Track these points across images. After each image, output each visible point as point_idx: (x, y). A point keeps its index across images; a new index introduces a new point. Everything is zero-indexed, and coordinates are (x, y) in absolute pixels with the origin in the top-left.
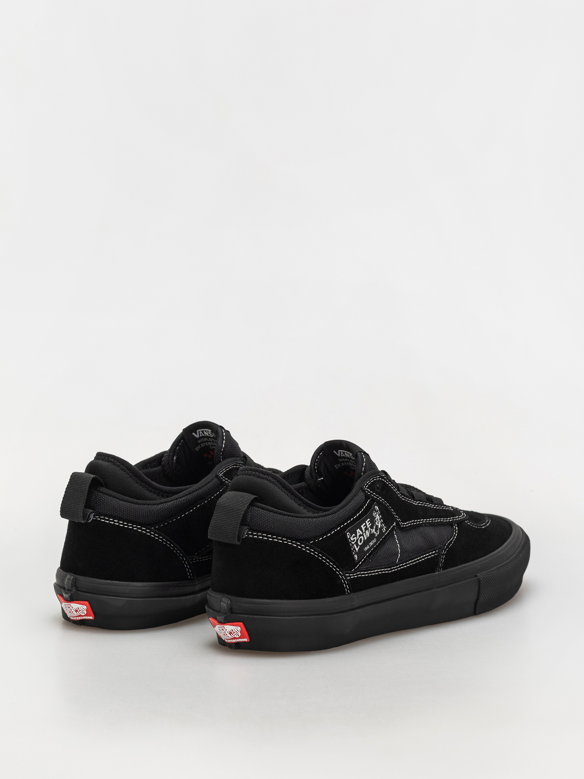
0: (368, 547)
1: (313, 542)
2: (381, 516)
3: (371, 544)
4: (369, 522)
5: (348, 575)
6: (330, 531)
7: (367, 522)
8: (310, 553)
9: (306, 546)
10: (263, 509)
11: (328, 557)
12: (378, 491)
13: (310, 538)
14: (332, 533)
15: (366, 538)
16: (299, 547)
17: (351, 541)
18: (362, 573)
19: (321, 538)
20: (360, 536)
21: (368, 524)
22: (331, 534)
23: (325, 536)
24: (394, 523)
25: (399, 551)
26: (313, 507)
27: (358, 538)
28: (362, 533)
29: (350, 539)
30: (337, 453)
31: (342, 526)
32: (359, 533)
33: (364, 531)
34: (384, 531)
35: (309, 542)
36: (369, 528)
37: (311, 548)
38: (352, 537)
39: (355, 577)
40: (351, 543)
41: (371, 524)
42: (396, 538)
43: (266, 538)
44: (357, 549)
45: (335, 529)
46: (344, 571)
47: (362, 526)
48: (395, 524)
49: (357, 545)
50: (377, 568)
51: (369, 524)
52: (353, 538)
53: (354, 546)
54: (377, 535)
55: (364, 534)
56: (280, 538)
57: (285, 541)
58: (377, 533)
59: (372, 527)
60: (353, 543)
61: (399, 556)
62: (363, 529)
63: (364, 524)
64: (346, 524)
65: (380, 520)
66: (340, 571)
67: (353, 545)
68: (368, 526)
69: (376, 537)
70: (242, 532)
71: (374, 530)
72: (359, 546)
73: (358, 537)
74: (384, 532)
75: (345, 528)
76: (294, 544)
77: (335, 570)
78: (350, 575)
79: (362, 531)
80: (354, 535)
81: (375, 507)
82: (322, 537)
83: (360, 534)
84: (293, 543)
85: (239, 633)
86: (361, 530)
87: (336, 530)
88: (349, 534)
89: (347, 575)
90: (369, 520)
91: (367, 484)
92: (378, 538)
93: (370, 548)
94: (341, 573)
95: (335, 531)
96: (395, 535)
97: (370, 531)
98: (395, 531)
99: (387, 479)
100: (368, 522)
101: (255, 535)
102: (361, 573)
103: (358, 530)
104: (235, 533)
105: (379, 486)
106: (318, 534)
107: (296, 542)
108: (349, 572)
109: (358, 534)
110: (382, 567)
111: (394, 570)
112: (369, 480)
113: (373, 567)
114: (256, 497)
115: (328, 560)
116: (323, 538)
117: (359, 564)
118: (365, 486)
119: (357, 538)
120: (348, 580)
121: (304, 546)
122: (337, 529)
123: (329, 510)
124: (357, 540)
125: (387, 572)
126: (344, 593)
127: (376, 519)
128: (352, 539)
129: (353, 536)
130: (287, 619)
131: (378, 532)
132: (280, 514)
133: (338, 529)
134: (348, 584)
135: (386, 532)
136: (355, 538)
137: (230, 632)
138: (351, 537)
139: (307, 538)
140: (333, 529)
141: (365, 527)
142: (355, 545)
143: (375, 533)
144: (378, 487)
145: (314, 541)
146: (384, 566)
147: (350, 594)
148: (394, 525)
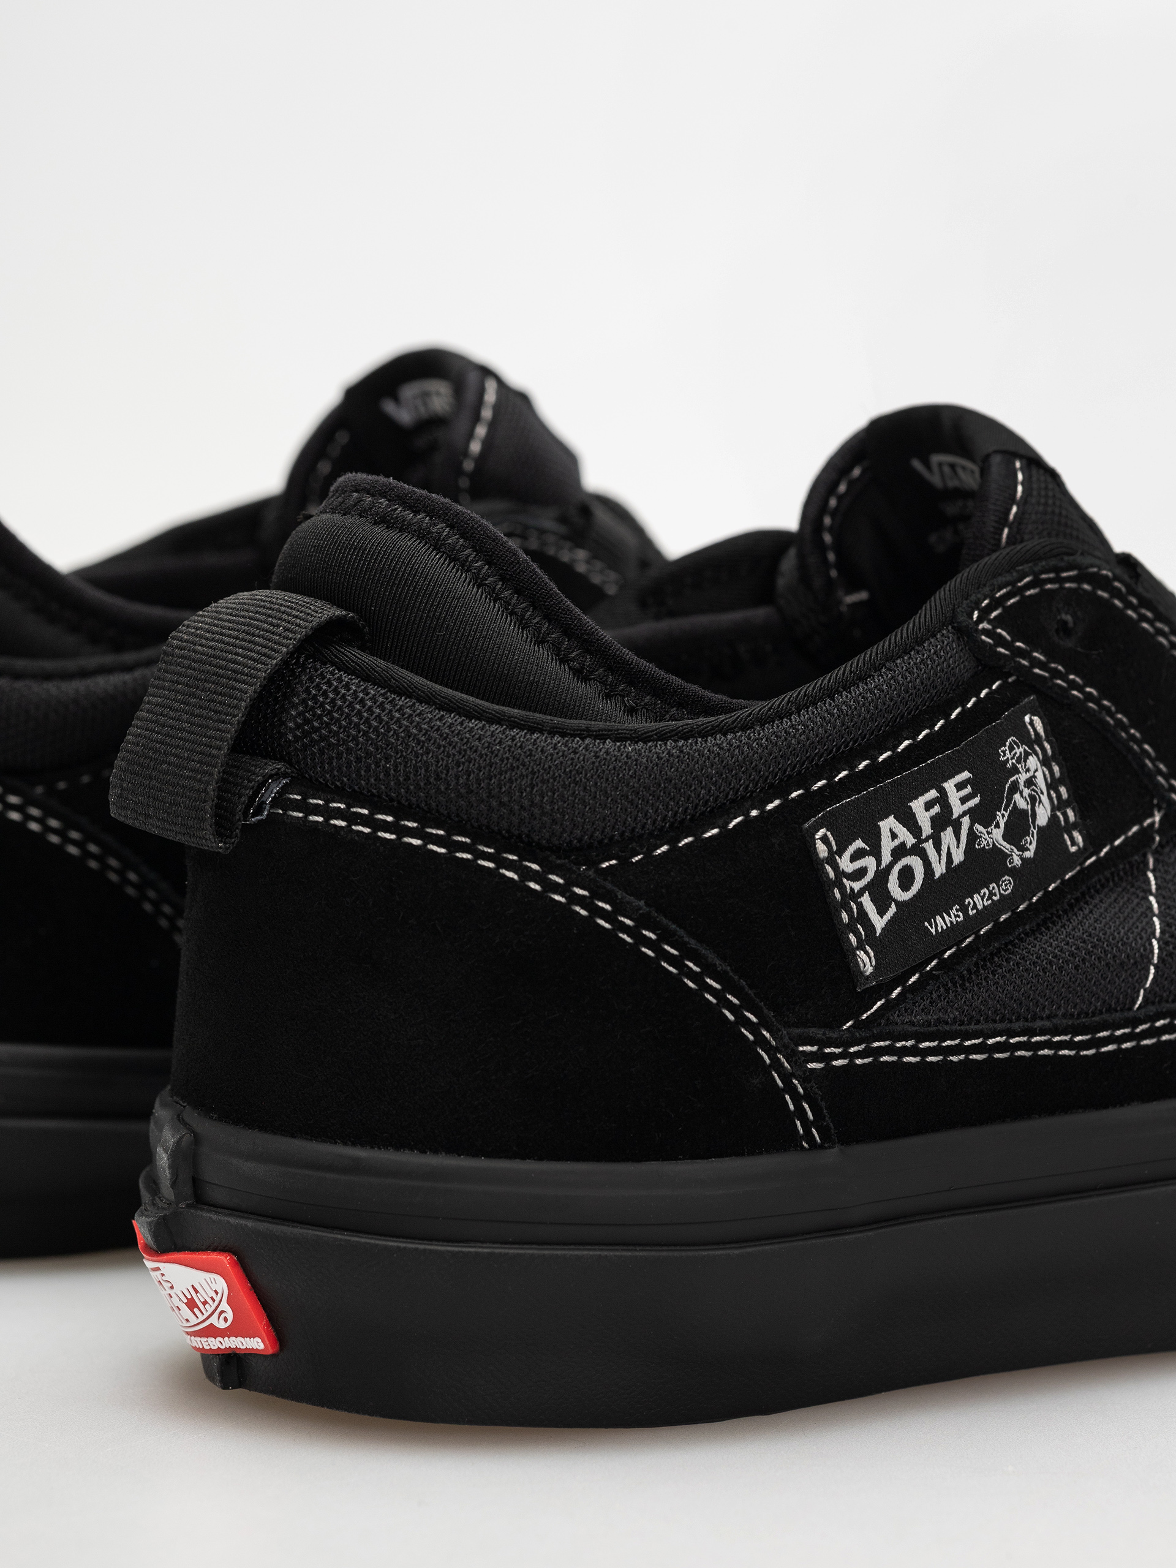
0: (954, 916)
1: (614, 862)
2: (1056, 769)
3: (979, 901)
4: (968, 790)
5: (815, 1048)
6: (718, 813)
7: (949, 786)
8: (590, 920)
9: (570, 883)
10: (366, 676)
11: (693, 943)
12: (1069, 643)
13: (600, 842)
14: (731, 826)
15: (939, 869)
16: (532, 885)
17: (840, 874)
18: (904, 1047)
19: (665, 848)
20: (900, 852)
21: (954, 797)
22: (723, 827)
23: (690, 839)
24: (1152, 815)
25: (1156, 951)
26: (658, 690)
27: (883, 865)
28: (910, 841)
29: (835, 867)
30: (927, 465)
31: (794, 795)
32: (894, 836)
33: (927, 830)
34: (1074, 843)
35: (594, 864)
36: (966, 821)
37: (596, 894)
38: (847, 855)
39: (859, 1061)
40: (842, 888)
41: (977, 800)
42: (1154, 887)
43: (367, 830)
44: (879, 923)
45: (750, 803)
46: (787, 1025)
47: (917, 806)
48: (1157, 818)
49: (882, 901)
50: (999, 1026)
51: (963, 800)
52: (853, 858)
53: (860, 906)
54: (1017, 861)
55: (929, 847)
56: (441, 832)
57: (464, 848)
58: (1023, 849)
59: (983, 815)
60: (857, 886)
61: (1151, 977)
62: (924, 819)
63: (933, 794)
64: (820, 784)
65: (1049, 787)
66: (764, 1023)
67: (855, 896)
68: (957, 809)
69: (1013, 872)
70: (246, 788)
71: (998, 834)
72: (893, 909)
73: (887, 858)
74: (1073, 849)
75: (813, 803)
76: (510, 865)
77: (731, 1017)
78: (827, 1050)
79: (914, 827)
80: (859, 844)
81: (1027, 718)
82: (673, 842)
83: (897, 842)
84: (503, 863)
85: (225, 1306)
86: (909, 821)
87: (754, 813)
88: (824, 839)
89: (808, 1048)
90: (966, 775)
91: (996, 603)
92: (1026, 876)
93: (970, 924)
94: (768, 1035)
95: (746, 814)
96: (1151, 875)
97: (973, 837)
98: (1157, 853)
99: (1131, 591)
100: (960, 787)
101: (316, 810)
102: (899, 1045)
103: (888, 824)
104: (205, 791)
105: (1075, 623)
106: (649, 826)
107: (522, 858)
108: (819, 1033)
109: (887, 846)
110: (1039, 1024)
111: (1111, 1047)
112: (1013, 583)
113: (978, 1022)
114: (339, 618)
115: (691, 965)
116: (674, 848)
117: (888, 1001)
118: (978, 609)
119: (879, 862)
120: (807, 1077)
121: (561, 881)
122: (761, 806)
123: (728, 710)
124: (882, 875)
125: (1066, 1052)
126: (787, 1141)
127: (1023, 777)
128: (846, 864)
129: (851, 849)
130: (442, 1252)
131: (1033, 847)
132: (448, 707)
133: (770, 807)
134: (807, 1097)
135: (1084, 853)
136: (869, 862)
137: (189, 1297)
138: (841, 852)
139: (580, 840)
140: (739, 805)
141: (937, 809)
142: (866, 900)
143: (1006, 847)
144: (1071, 624)
145: (624, 862)
146: (1049, 1017)
147: (821, 1147)
148: (1153, 824)
